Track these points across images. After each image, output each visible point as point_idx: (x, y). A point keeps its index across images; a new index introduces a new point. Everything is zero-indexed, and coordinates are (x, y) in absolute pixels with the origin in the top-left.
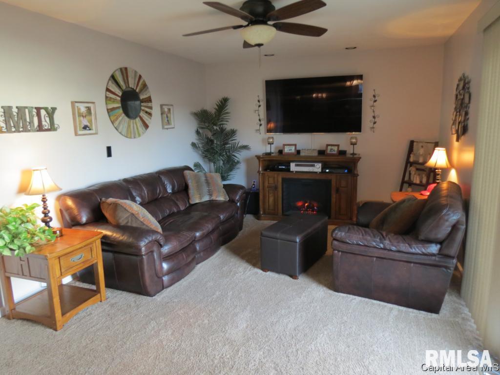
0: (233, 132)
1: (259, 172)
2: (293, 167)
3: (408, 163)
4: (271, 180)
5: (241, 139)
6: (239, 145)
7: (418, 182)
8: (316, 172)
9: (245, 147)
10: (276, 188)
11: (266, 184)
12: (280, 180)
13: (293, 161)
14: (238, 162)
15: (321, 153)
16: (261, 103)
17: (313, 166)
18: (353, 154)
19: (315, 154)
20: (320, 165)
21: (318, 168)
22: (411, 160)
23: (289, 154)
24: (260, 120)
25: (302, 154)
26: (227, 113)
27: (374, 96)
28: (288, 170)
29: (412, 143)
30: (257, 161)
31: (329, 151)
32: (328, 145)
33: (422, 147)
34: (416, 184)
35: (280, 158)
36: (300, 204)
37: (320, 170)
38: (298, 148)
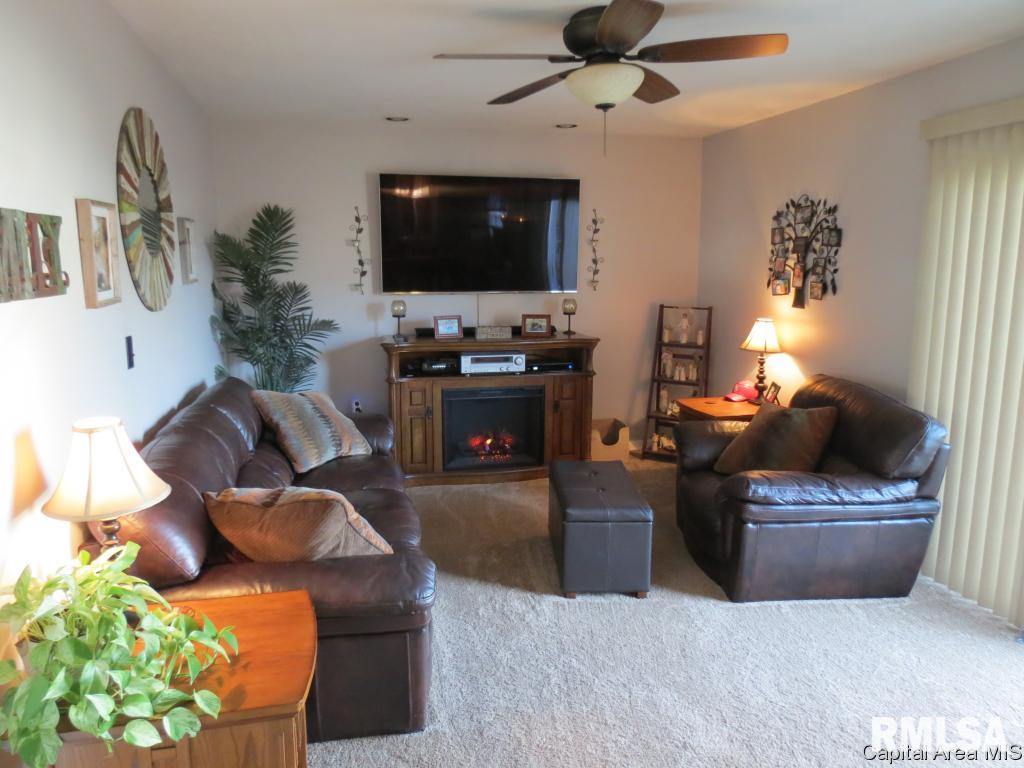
0: (297, 291)
1: (389, 381)
2: (467, 365)
3: (659, 346)
4: (417, 397)
5: (319, 307)
6: (314, 319)
7: (683, 379)
8: (513, 373)
9: (327, 325)
10: (429, 412)
11: (406, 407)
12: (438, 396)
13: (468, 353)
14: (310, 361)
15: (517, 331)
16: (364, 224)
17: (507, 360)
18: (569, 333)
19: (507, 334)
20: (523, 356)
21: (518, 363)
22: (666, 339)
23: (449, 339)
24: (361, 263)
25: (480, 336)
26: (288, 245)
27: (595, 222)
28: (455, 371)
29: (662, 307)
31: (528, 329)
32: (525, 317)
33: (685, 315)
34: (679, 383)
35: (426, 346)
36: (475, 442)
37: (522, 368)
38: (465, 324)
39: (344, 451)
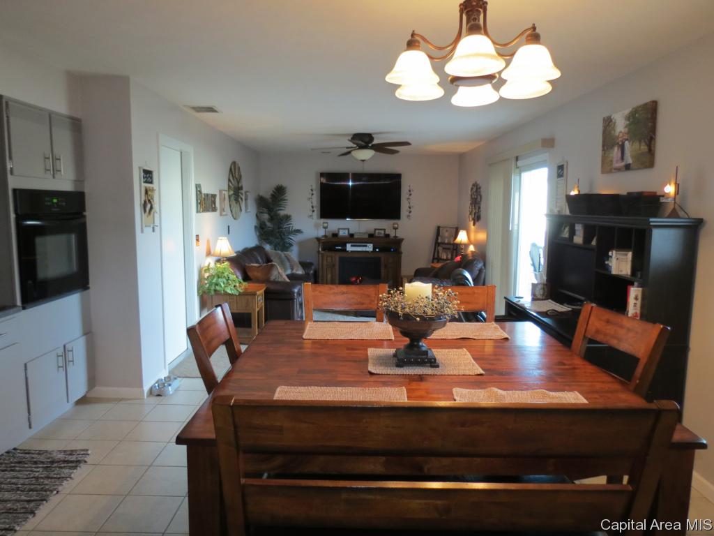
0: (288, 218)
1: (319, 252)
2: (349, 247)
3: (437, 244)
4: (329, 259)
5: (295, 224)
6: (294, 229)
7: (445, 258)
8: (368, 252)
9: (299, 231)
10: (334, 265)
11: (325, 262)
12: (337, 259)
13: (349, 243)
14: (291, 245)
15: (371, 236)
16: (314, 192)
17: (366, 246)
18: (396, 237)
19: (367, 236)
20: (372, 245)
21: (370, 248)
22: (439, 241)
23: (343, 238)
24: (313, 207)
25: (356, 236)
26: (284, 200)
27: (410, 191)
28: (345, 250)
29: (439, 228)
30: (317, 242)
31: (377, 234)
32: (375, 229)
33: (447, 231)
34: (443, 260)
35: (335, 240)
36: (354, 279)
37: (371, 250)
38: (351, 232)
39: (294, 271)
